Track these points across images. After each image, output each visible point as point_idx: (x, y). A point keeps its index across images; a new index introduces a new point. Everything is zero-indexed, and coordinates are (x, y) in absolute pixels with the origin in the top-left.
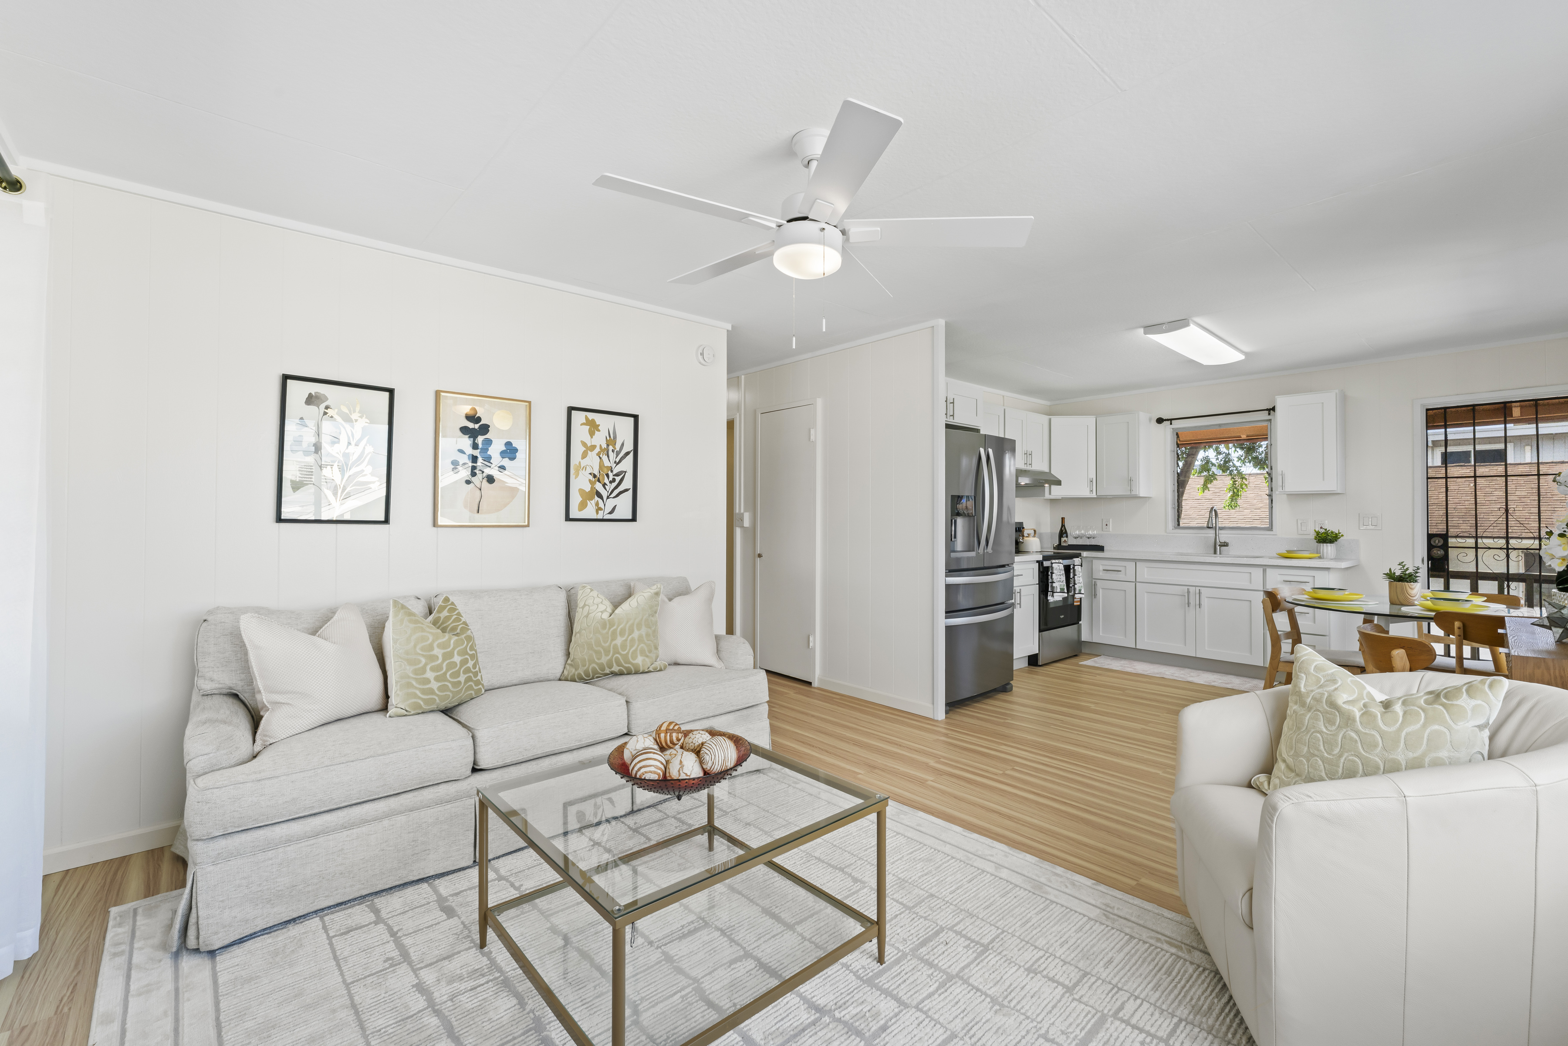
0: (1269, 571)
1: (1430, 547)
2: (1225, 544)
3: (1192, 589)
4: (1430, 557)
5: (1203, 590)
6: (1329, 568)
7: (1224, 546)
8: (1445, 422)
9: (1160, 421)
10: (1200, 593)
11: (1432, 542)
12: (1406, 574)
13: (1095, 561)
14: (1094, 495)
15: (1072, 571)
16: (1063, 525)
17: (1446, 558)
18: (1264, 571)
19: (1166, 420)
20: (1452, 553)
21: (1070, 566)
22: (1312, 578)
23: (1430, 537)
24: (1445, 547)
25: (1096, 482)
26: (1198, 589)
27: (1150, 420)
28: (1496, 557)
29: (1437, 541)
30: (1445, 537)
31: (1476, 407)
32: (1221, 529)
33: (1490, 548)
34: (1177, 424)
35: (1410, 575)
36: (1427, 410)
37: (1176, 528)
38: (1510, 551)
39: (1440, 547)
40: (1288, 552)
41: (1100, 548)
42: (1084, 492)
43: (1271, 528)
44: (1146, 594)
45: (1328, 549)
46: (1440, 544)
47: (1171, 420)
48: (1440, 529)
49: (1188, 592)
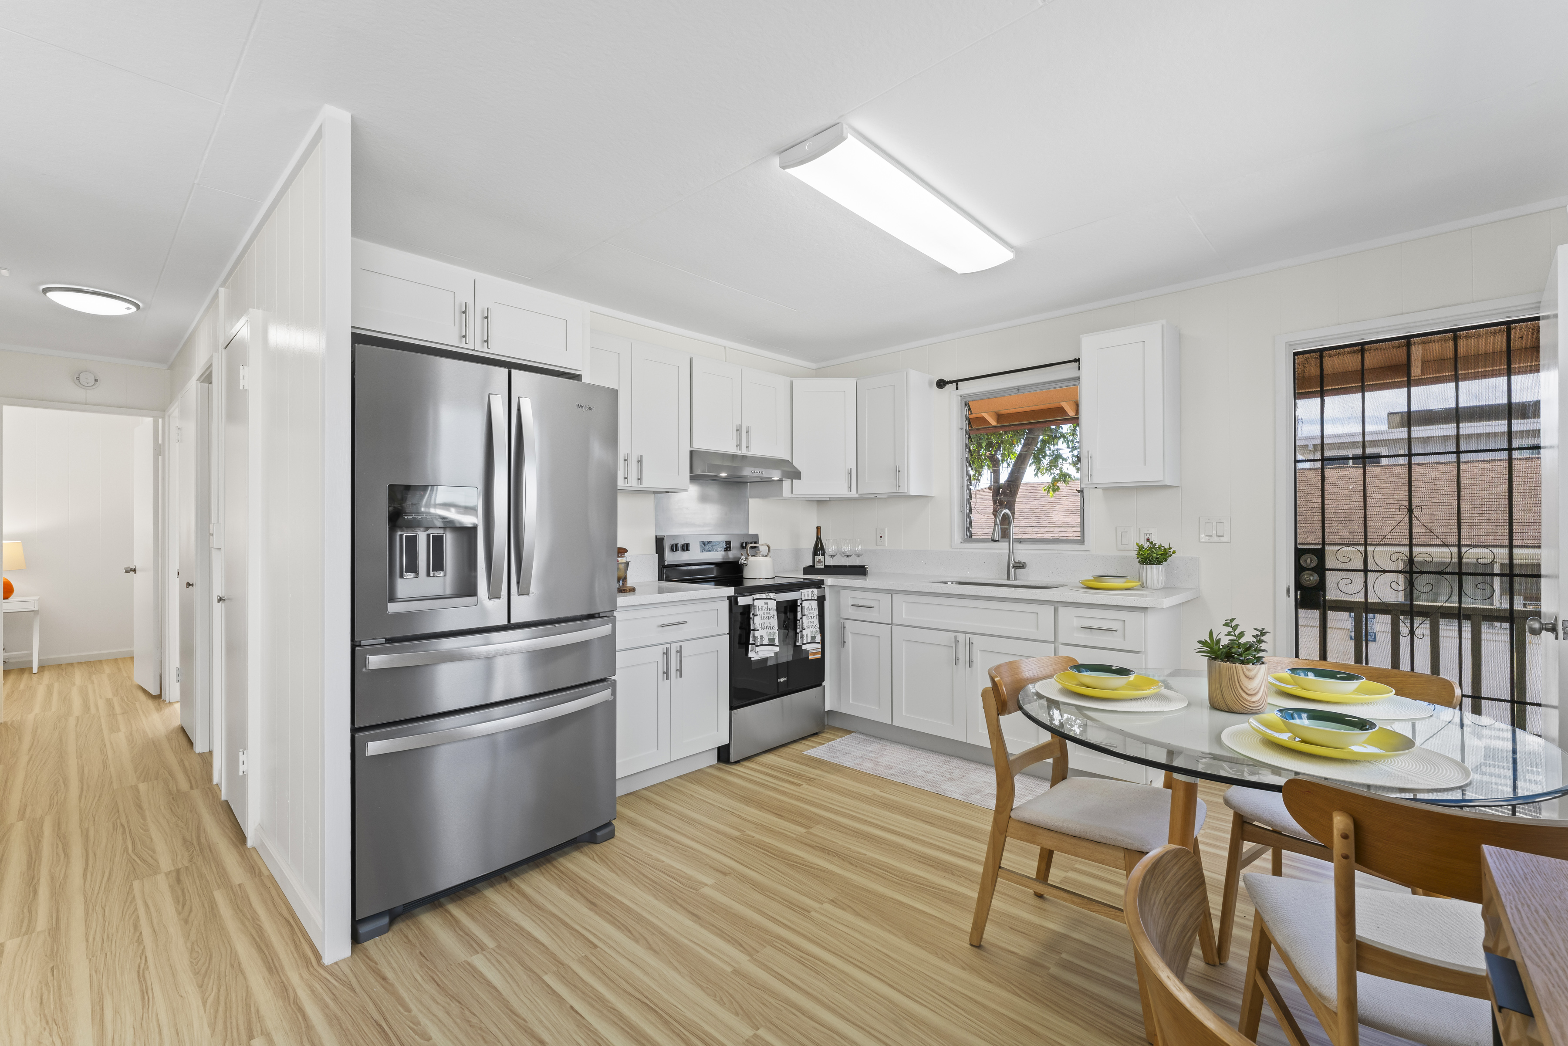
0: (1062, 610)
1: (1299, 569)
2: (1021, 566)
3: (961, 638)
4: (1298, 585)
5: (975, 639)
6: (1146, 608)
7: (1020, 567)
8: (1322, 386)
9: (941, 384)
10: (971, 644)
11: (1302, 562)
12: (1239, 645)
13: (843, 592)
14: (854, 493)
15: (799, 609)
16: (819, 538)
17: (1321, 586)
18: (1056, 610)
19: (951, 382)
20: (1331, 579)
21: (796, 601)
22: (1121, 623)
23: (1299, 553)
24: (1321, 569)
25: (855, 475)
26: (968, 636)
27: (930, 385)
28: (1394, 585)
29: (1309, 561)
30: (1320, 554)
31: (1366, 347)
32: (1019, 541)
33: (1385, 571)
34: (967, 388)
35: (1248, 648)
36: (1295, 354)
37: (965, 541)
38: (1415, 576)
39: (1313, 569)
40: (1098, 578)
41: (860, 571)
42: (840, 489)
43: (1082, 541)
44: (904, 643)
45: (1155, 573)
46: (1313, 565)
47: (957, 382)
48: (1312, 540)
49: (956, 642)
